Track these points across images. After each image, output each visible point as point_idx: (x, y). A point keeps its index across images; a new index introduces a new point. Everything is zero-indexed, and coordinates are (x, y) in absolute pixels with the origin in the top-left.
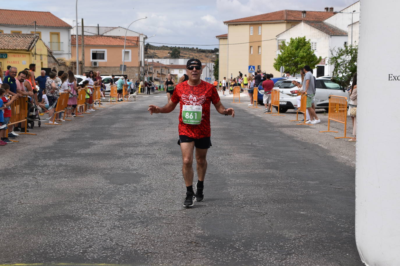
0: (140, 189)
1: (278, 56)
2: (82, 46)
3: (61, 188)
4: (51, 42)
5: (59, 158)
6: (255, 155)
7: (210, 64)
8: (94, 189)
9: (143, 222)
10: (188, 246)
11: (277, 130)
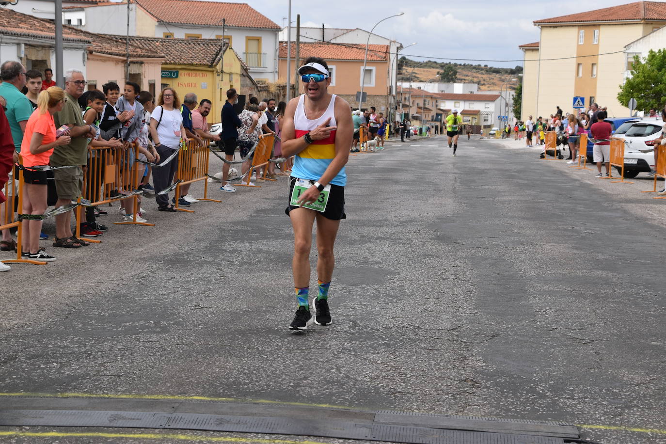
0: (384, 293)
1: (625, 81)
2: (296, 59)
3: (260, 286)
4: (246, 53)
5: (257, 239)
6: (577, 246)
7: (508, 93)
9: (388, 346)
10: (460, 385)
11: (619, 207)
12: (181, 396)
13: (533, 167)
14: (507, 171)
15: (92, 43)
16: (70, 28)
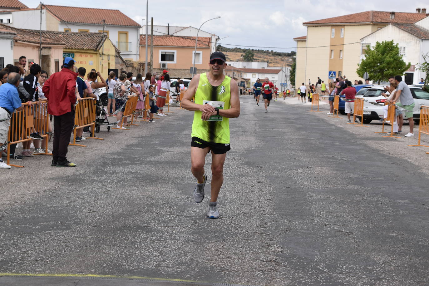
1: (361, 61)
2: (151, 46)
3: (131, 197)
4: (119, 42)
5: (128, 164)
6: (337, 168)
7: (287, 68)
8: (165, 200)
9: (218, 237)
10: (267, 265)
11: (361, 143)
12: (80, 275)
13: (304, 116)
14: (288, 119)
15: (17, 35)
16: (2, 25)
